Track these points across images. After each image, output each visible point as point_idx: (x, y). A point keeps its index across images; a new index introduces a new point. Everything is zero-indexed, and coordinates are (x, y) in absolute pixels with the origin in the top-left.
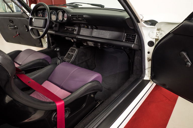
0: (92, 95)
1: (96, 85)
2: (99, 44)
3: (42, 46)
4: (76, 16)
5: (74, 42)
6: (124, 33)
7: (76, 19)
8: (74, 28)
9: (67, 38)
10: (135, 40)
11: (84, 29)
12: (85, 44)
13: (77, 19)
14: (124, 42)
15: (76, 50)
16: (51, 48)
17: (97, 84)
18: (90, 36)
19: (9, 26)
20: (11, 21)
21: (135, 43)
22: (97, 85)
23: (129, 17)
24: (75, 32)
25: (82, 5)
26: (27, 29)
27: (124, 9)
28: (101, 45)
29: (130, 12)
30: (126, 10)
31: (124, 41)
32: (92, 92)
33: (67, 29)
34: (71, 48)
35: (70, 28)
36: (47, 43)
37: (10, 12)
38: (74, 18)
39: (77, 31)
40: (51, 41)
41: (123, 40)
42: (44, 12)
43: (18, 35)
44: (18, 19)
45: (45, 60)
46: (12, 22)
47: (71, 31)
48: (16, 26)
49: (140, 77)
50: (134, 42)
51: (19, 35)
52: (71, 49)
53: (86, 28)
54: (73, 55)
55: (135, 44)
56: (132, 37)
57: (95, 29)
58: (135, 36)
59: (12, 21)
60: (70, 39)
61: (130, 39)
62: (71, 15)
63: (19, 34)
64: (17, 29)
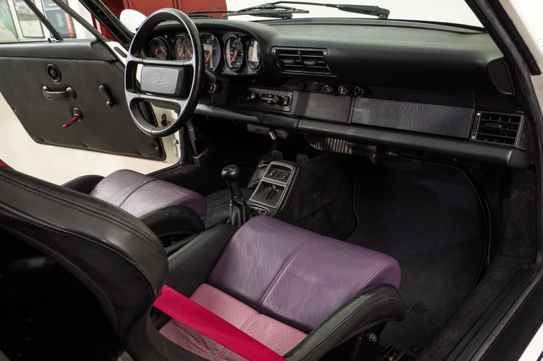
0: (373, 337)
1: (387, 299)
2: (374, 148)
3: (161, 156)
4: (296, 52)
5: (279, 139)
6: (473, 111)
7: (295, 63)
8: (283, 94)
9: (251, 128)
10: (515, 135)
11: (320, 96)
12: (318, 147)
13: (299, 63)
14: (473, 142)
15: (290, 170)
16: (193, 163)
17: (391, 298)
18: (344, 120)
19: (45, 88)
20: (52, 71)
21: (517, 144)
22: (391, 300)
23: (500, 55)
24: (287, 109)
25: (308, 12)
26: (107, 98)
27: (481, 26)
28: (378, 151)
29: (508, 41)
30: (488, 29)
31: (473, 137)
32: (371, 325)
33: (258, 97)
34: (273, 163)
35: (270, 95)
36: (179, 146)
37: (49, 39)
38: (285, 61)
39: (294, 104)
40: (193, 138)
41: (470, 136)
42: (173, 41)
43: (78, 117)
44: (77, 63)
45: (189, 209)
46: (57, 75)
47: (272, 103)
48: (69, 89)
49: (533, 266)
50: (513, 142)
51: (82, 119)
52: (274, 167)
53: (328, 93)
54: (281, 188)
55: (515, 148)
56: (505, 126)
57: (364, 96)
58: (518, 119)
59: (54, 70)
60: (264, 130)
61: (497, 131)
62: (277, 50)
63: (81, 116)
64: (75, 96)
